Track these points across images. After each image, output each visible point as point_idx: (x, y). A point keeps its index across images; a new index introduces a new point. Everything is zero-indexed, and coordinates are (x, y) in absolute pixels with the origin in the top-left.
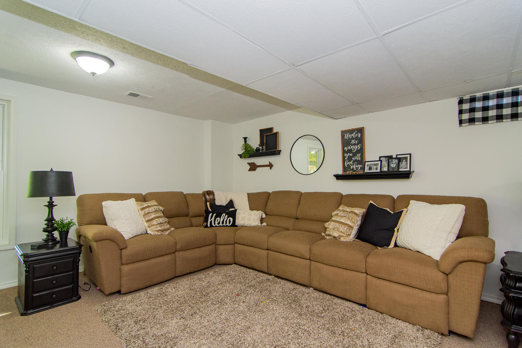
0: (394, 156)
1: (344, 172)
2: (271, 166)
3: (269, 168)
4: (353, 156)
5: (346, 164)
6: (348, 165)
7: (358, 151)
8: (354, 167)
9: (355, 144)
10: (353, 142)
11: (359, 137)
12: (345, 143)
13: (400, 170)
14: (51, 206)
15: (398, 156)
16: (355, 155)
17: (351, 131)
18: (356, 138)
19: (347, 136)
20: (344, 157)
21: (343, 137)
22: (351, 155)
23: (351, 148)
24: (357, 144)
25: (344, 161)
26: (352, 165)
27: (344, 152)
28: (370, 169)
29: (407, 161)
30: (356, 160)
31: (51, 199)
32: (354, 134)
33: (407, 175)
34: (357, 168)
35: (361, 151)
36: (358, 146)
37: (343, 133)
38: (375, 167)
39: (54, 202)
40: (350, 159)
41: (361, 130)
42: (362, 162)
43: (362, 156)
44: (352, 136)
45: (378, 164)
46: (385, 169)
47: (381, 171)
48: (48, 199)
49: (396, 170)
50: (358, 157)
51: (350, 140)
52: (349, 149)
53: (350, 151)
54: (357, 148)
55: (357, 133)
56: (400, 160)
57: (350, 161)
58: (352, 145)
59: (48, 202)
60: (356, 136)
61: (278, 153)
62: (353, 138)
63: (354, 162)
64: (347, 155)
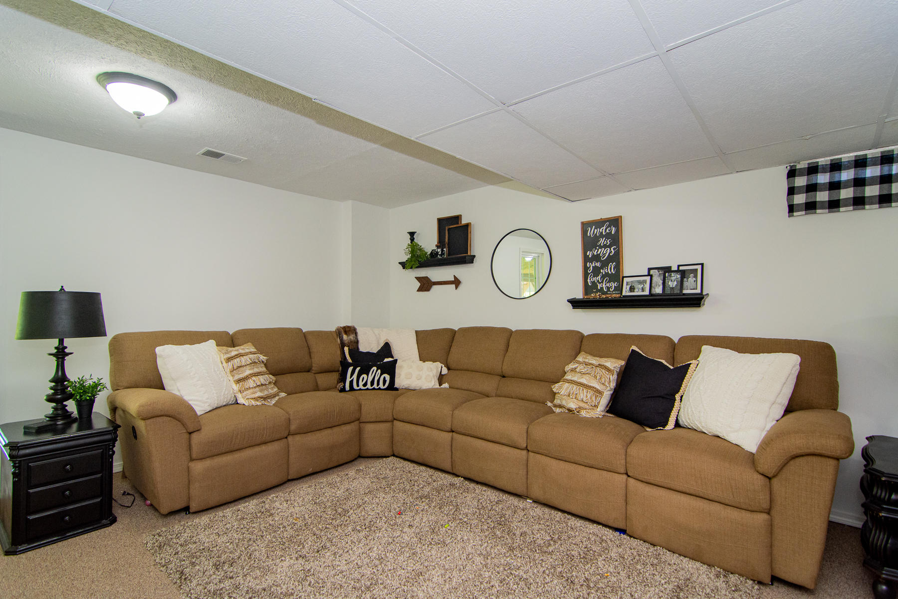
1: (585, 295)
2: (456, 282)
3: (454, 286)
4: (602, 268)
5: (589, 280)
6: (593, 283)
7: (610, 259)
8: (604, 286)
9: (605, 246)
10: (602, 241)
11: (613, 233)
12: (589, 243)
14: (61, 354)
15: (681, 268)
16: (605, 264)
17: (599, 223)
18: (608, 236)
19: (591, 232)
20: (586, 269)
21: (584, 231)
22: (598, 264)
23: (599, 253)
24: (610, 247)
25: (586, 275)
26: (600, 283)
27: (586, 259)
29: (696, 276)
30: (607, 274)
31: (61, 341)
32: (604, 228)
33: (696, 301)
34: (608, 288)
35: (616, 258)
36: (610, 250)
37: (585, 226)
38: (641, 286)
39: (66, 347)
40: (596, 272)
41: (616, 222)
42: (617, 277)
43: (618, 267)
44: (601, 231)
45: (645, 282)
46: (658, 290)
47: (651, 294)
48: (55, 342)
49: (677, 291)
50: (610, 269)
51: (597, 238)
52: (595, 254)
53: (596, 258)
54: (609, 253)
55: (609, 226)
57: (596, 275)
58: (601, 247)
59: (56, 348)
60: (607, 231)
61: (470, 260)
62: (601, 235)
63: (603, 277)
64: (591, 265)
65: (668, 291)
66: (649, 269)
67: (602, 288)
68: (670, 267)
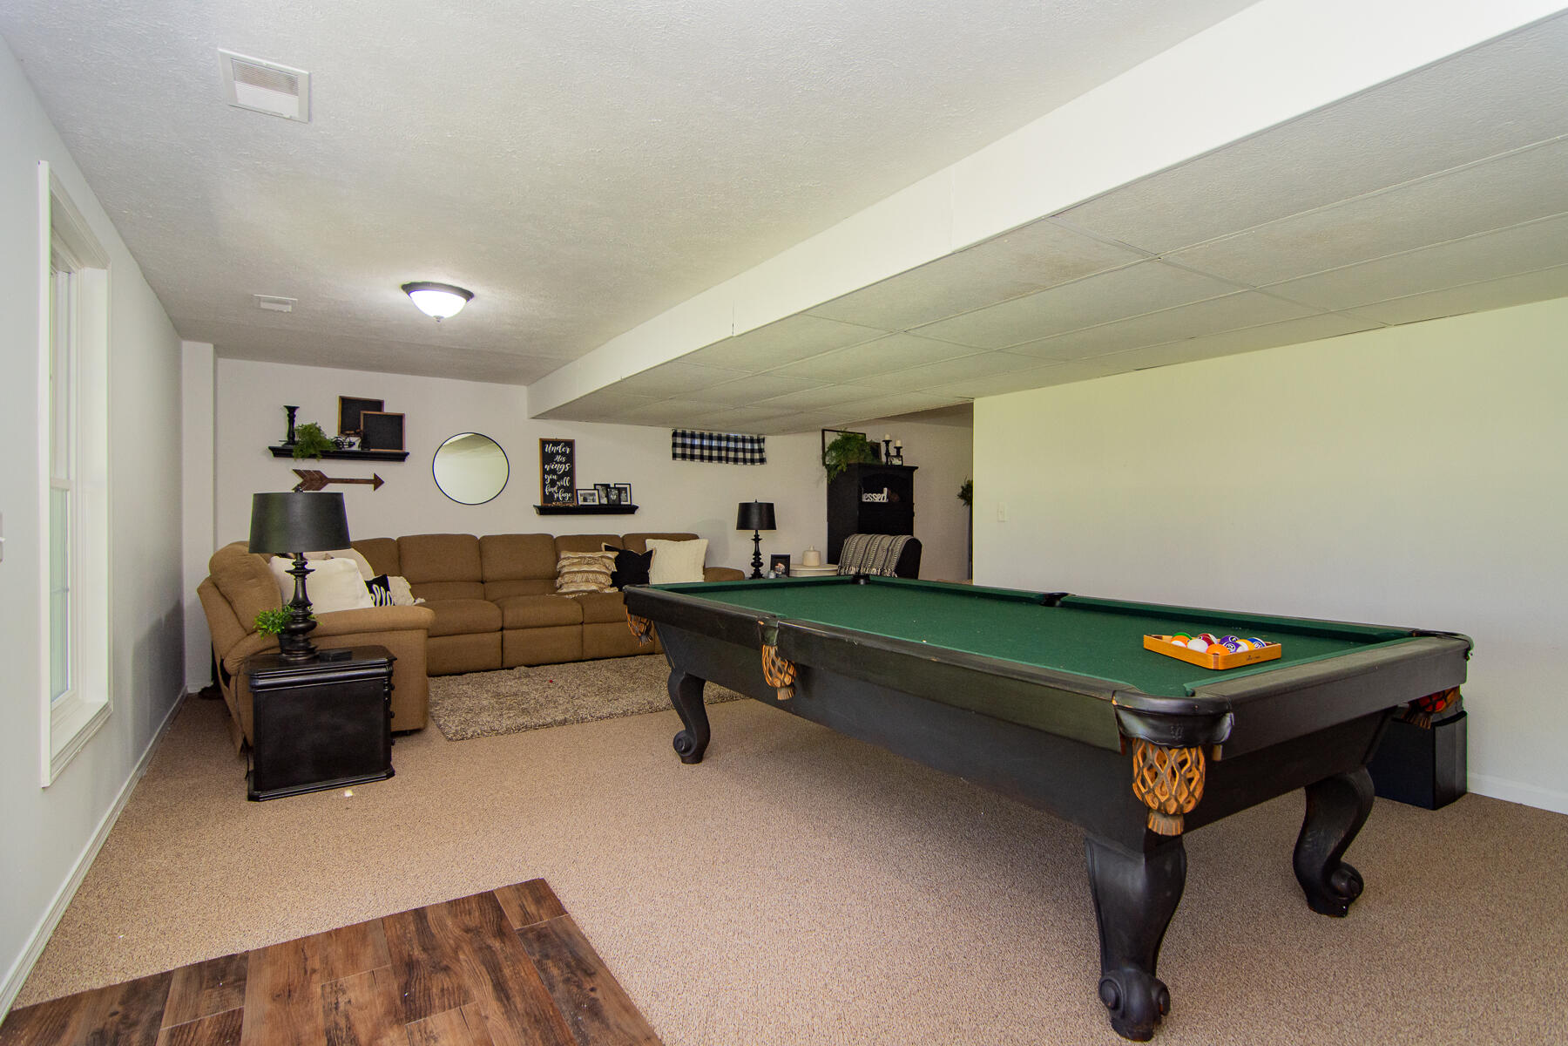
0: (612, 486)
1: (543, 503)
2: (377, 482)
3: (372, 486)
4: (558, 480)
5: (546, 491)
6: (550, 493)
7: (565, 474)
8: (560, 496)
9: (561, 463)
10: (558, 458)
11: (567, 453)
12: (547, 458)
13: (622, 503)
15: (617, 486)
16: (561, 477)
17: (556, 443)
18: (563, 454)
19: (549, 448)
20: (544, 480)
21: (543, 447)
22: (555, 477)
23: (555, 467)
24: (565, 463)
25: (544, 486)
26: (556, 493)
27: (544, 472)
28: (585, 500)
29: (626, 492)
30: (562, 486)
32: (560, 447)
33: (631, 510)
34: (564, 498)
35: (570, 473)
36: (565, 466)
37: (544, 443)
38: (591, 498)
40: (553, 483)
41: (570, 444)
42: (571, 489)
43: (572, 481)
44: (557, 449)
45: (594, 494)
46: (604, 501)
47: (600, 504)
49: (617, 503)
50: (566, 482)
51: (552, 455)
52: (552, 468)
53: (553, 472)
54: (565, 469)
55: (564, 446)
56: (619, 490)
57: (553, 486)
58: (557, 463)
60: (563, 450)
61: (400, 457)
62: (558, 453)
63: (559, 488)
64: (548, 478)
65: (611, 502)
66: (595, 485)
67: (558, 498)
68: (609, 485)
